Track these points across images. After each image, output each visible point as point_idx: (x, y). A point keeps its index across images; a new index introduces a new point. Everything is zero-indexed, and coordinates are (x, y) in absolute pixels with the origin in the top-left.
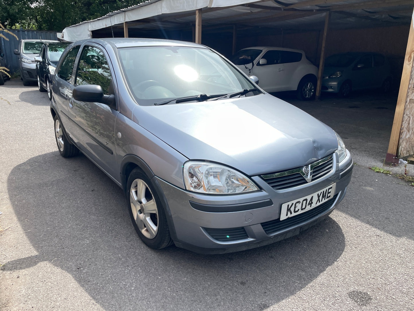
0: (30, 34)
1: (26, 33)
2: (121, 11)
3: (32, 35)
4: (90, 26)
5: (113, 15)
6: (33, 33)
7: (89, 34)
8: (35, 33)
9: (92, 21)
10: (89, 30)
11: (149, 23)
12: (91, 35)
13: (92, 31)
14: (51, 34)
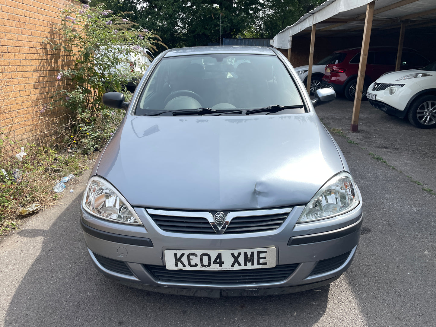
0: (247, 42)
1: (243, 41)
2: (310, 13)
3: (248, 43)
4: (291, 32)
5: (306, 19)
6: (249, 41)
7: (289, 39)
8: (251, 41)
9: (292, 26)
10: (290, 35)
11: (347, 23)
12: (291, 40)
13: (292, 36)
14: (265, 41)
